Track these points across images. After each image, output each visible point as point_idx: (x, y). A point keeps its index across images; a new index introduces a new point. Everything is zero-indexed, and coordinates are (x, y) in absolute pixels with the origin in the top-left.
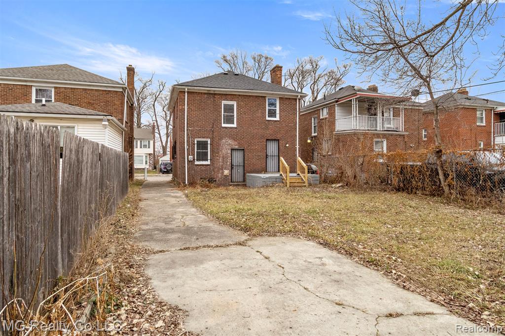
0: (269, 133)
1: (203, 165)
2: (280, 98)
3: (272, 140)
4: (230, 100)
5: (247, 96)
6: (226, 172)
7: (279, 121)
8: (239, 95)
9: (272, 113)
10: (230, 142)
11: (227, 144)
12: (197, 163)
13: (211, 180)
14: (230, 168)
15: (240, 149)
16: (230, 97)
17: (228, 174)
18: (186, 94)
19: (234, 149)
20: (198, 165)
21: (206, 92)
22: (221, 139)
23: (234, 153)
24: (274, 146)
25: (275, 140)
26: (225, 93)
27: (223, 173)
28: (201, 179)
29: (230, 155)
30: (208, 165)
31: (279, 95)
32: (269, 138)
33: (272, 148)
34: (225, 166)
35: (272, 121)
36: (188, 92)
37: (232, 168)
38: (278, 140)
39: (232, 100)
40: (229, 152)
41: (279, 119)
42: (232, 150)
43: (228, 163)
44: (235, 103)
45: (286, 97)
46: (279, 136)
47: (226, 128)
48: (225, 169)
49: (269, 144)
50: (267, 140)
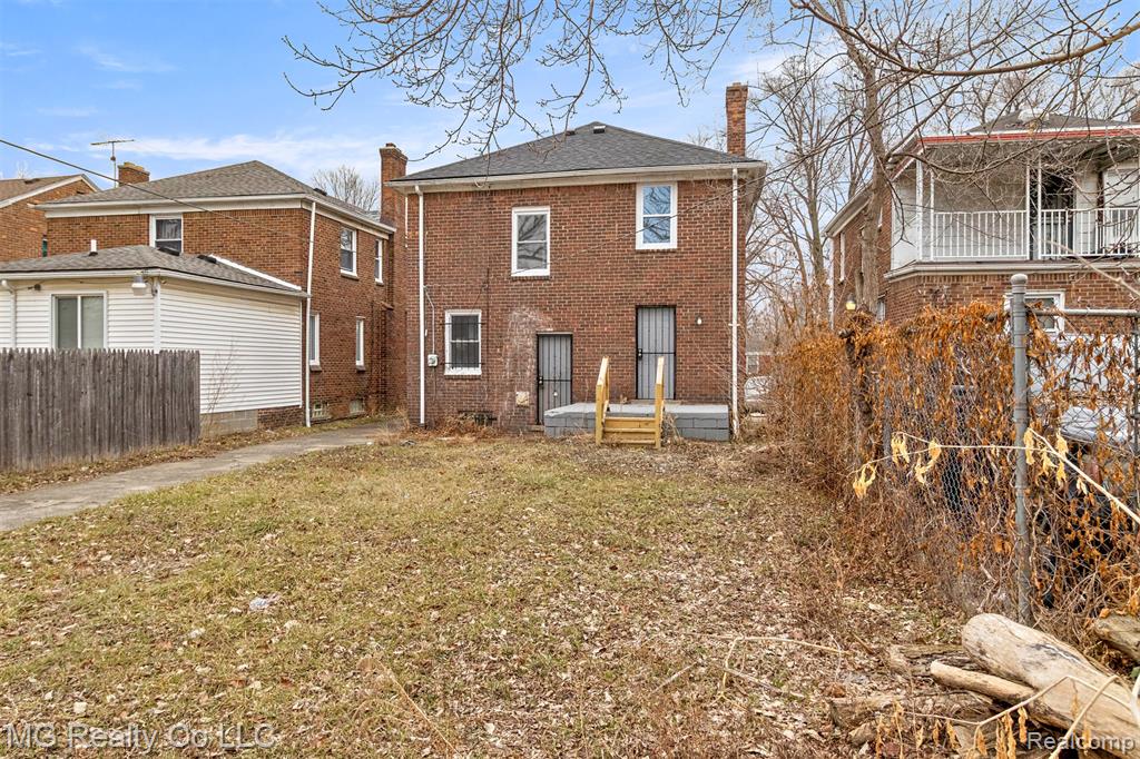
0: (641, 288)
1: (463, 378)
2: (679, 182)
3: (655, 307)
4: (533, 205)
5: (579, 187)
6: (522, 397)
7: (674, 252)
8: (558, 188)
9: (656, 229)
10: (532, 316)
11: (525, 322)
12: (450, 372)
13: (486, 418)
14: (533, 386)
15: (561, 336)
16: (532, 195)
17: (526, 403)
18: (421, 199)
19: (543, 336)
20: (450, 378)
21: (471, 189)
22: (508, 309)
23: (546, 346)
24: (659, 322)
25: (664, 306)
26: (518, 186)
27: (513, 398)
28: (460, 412)
29: (531, 351)
30: (474, 378)
31: (674, 174)
32: (643, 303)
33: (656, 330)
34: (518, 380)
35: (653, 252)
36: (426, 195)
37: (539, 387)
38: (674, 307)
39: (537, 205)
40: (531, 342)
41: (676, 247)
42: (539, 337)
43: (528, 373)
44: (545, 211)
45: (696, 178)
46: (673, 296)
47: (523, 280)
48: (520, 389)
49: (646, 317)
50: (638, 308)
